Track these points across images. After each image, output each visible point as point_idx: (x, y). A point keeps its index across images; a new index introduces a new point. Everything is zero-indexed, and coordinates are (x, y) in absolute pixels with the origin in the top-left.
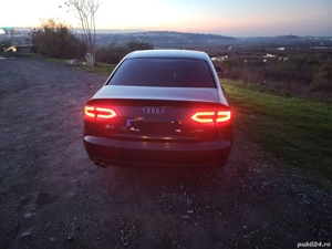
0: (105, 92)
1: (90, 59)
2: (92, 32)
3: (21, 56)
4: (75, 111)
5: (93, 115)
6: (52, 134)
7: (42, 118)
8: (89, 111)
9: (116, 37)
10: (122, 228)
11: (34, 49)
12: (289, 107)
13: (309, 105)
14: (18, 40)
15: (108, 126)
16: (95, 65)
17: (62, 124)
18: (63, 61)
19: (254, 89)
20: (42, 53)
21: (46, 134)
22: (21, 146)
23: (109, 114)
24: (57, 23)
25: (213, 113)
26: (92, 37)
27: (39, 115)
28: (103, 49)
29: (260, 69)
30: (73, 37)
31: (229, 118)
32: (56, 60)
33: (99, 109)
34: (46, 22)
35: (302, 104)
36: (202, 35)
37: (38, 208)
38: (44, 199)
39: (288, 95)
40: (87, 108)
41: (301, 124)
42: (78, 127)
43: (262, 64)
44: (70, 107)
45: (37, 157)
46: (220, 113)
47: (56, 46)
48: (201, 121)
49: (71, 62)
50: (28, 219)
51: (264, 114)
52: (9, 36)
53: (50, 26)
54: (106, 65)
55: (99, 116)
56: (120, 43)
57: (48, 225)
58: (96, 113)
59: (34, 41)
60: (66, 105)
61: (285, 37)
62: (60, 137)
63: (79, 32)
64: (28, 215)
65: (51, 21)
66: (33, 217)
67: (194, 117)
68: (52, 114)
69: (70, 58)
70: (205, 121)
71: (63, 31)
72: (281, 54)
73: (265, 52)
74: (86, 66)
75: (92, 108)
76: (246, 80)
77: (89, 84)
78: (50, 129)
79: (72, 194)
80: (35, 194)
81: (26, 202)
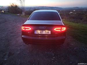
0: (28, 22)
1: (23, 14)
2: (24, 7)
3: (5, 13)
4: (20, 28)
5: (24, 29)
6: (13, 34)
7: (10, 30)
8: (23, 28)
9: (31, 8)
10: (34, 63)
11: (8, 12)
12: (78, 26)
13: (84, 25)
14: (4, 9)
15: (29, 32)
16: (25, 15)
17: (15, 32)
18: (16, 14)
19: (68, 21)
20: (11, 12)
21: (11, 35)
22: (4, 38)
23: (29, 29)
24: (14, 4)
25: (60, 28)
26: (24, 8)
27: (9, 29)
28: (27, 11)
29: (69, 16)
30: (19, 8)
31: (65, 29)
32: (14, 14)
33: (26, 27)
34: (11, 4)
35: (82, 25)
36: (53, 7)
37: (8, 57)
38: (10, 54)
39: (77, 23)
40: (22, 27)
41: (83, 31)
42: (20, 32)
43: (69, 15)
44: (18, 27)
45: (9, 41)
46: (63, 28)
47: (14, 10)
48: (57, 30)
49: (18, 15)
50: (5, 60)
51: (72, 28)
52: (2, 8)
53: (13, 5)
54: (28, 15)
55: (26, 29)
56: (31, 10)
57: (11, 62)
58: (25, 28)
59: (8, 9)
60: (17, 26)
61: (75, 7)
62: (15, 35)
63: (20, 7)
64: (6, 59)
65: (13, 4)
66: (7, 60)
67: (55, 29)
68: (13, 29)
69: (18, 14)
70: (58, 30)
71: (16, 6)
72: (74, 12)
73: (70, 12)
74: (22, 16)
75: (24, 27)
76: (65, 19)
77: (23, 21)
78: (12, 33)
79: (18, 52)
80: (8, 53)
81: (5, 55)
